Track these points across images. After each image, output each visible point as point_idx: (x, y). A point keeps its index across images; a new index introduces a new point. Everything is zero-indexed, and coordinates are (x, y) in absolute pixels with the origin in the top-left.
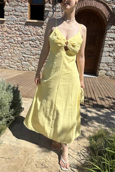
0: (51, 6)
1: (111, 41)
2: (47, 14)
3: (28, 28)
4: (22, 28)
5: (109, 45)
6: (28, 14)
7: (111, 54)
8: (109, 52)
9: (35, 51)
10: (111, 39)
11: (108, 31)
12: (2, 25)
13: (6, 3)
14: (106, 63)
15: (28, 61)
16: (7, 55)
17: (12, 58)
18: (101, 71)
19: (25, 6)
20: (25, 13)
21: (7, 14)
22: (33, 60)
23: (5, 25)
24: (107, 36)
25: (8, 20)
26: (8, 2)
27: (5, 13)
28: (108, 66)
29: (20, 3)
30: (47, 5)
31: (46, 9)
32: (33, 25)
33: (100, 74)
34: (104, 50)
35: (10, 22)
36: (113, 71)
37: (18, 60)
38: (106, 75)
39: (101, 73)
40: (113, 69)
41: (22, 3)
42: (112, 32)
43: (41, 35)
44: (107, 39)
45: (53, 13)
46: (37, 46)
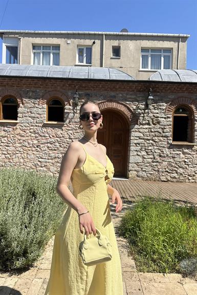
0: (71, 108)
1: (137, 140)
2: (68, 116)
3: (46, 130)
4: (39, 130)
5: (135, 144)
6: (45, 116)
7: (139, 153)
8: (137, 151)
9: (54, 154)
10: (137, 138)
11: (132, 130)
12: (14, 127)
13: (21, 105)
14: (135, 163)
15: (44, 166)
16: (17, 161)
17: (25, 164)
18: (131, 172)
19: (43, 108)
20: (42, 115)
21: (21, 116)
22: (51, 164)
23: (18, 127)
24: (132, 135)
25: (23, 122)
26: (23, 104)
27: (19, 115)
28: (138, 166)
29: (37, 106)
30: (67, 107)
31: (66, 111)
32: (51, 127)
33: (130, 176)
34: (131, 149)
35: (24, 124)
36: (144, 171)
37: (32, 166)
38: (137, 176)
39: (132, 174)
40: (143, 169)
41: (39, 105)
42: (136, 131)
43: (61, 137)
44: (132, 138)
45: (74, 115)
46: (56, 149)
